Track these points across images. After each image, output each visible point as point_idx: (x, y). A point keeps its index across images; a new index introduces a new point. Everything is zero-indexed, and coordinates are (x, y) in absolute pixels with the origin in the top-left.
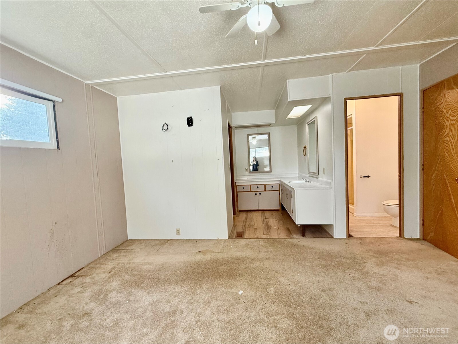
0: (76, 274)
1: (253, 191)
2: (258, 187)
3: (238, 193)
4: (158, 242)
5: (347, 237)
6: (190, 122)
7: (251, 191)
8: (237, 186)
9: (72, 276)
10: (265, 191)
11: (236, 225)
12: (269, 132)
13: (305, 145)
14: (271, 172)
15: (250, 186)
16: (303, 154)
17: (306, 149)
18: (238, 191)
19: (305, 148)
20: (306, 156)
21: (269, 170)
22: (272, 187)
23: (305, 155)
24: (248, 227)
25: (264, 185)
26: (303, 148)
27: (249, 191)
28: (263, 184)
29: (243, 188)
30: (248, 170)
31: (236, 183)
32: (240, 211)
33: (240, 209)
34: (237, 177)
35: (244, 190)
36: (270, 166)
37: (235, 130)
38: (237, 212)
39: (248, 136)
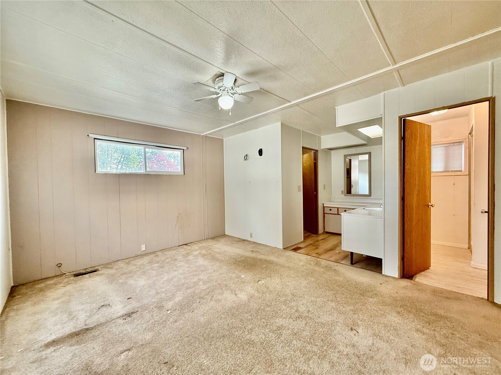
0: (188, 244)
2: (345, 211)
3: (325, 214)
4: (238, 239)
5: (399, 277)
6: (260, 152)
9: (186, 244)
12: (369, 152)
14: (370, 196)
15: (338, 208)
21: (368, 194)
27: (337, 213)
29: (330, 210)
30: (343, 192)
31: (323, 204)
32: (327, 233)
33: (326, 230)
34: (331, 198)
35: (331, 212)
36: (370, 189)
37: (332, 152)
38: (323, 233)
39: (345, 157)
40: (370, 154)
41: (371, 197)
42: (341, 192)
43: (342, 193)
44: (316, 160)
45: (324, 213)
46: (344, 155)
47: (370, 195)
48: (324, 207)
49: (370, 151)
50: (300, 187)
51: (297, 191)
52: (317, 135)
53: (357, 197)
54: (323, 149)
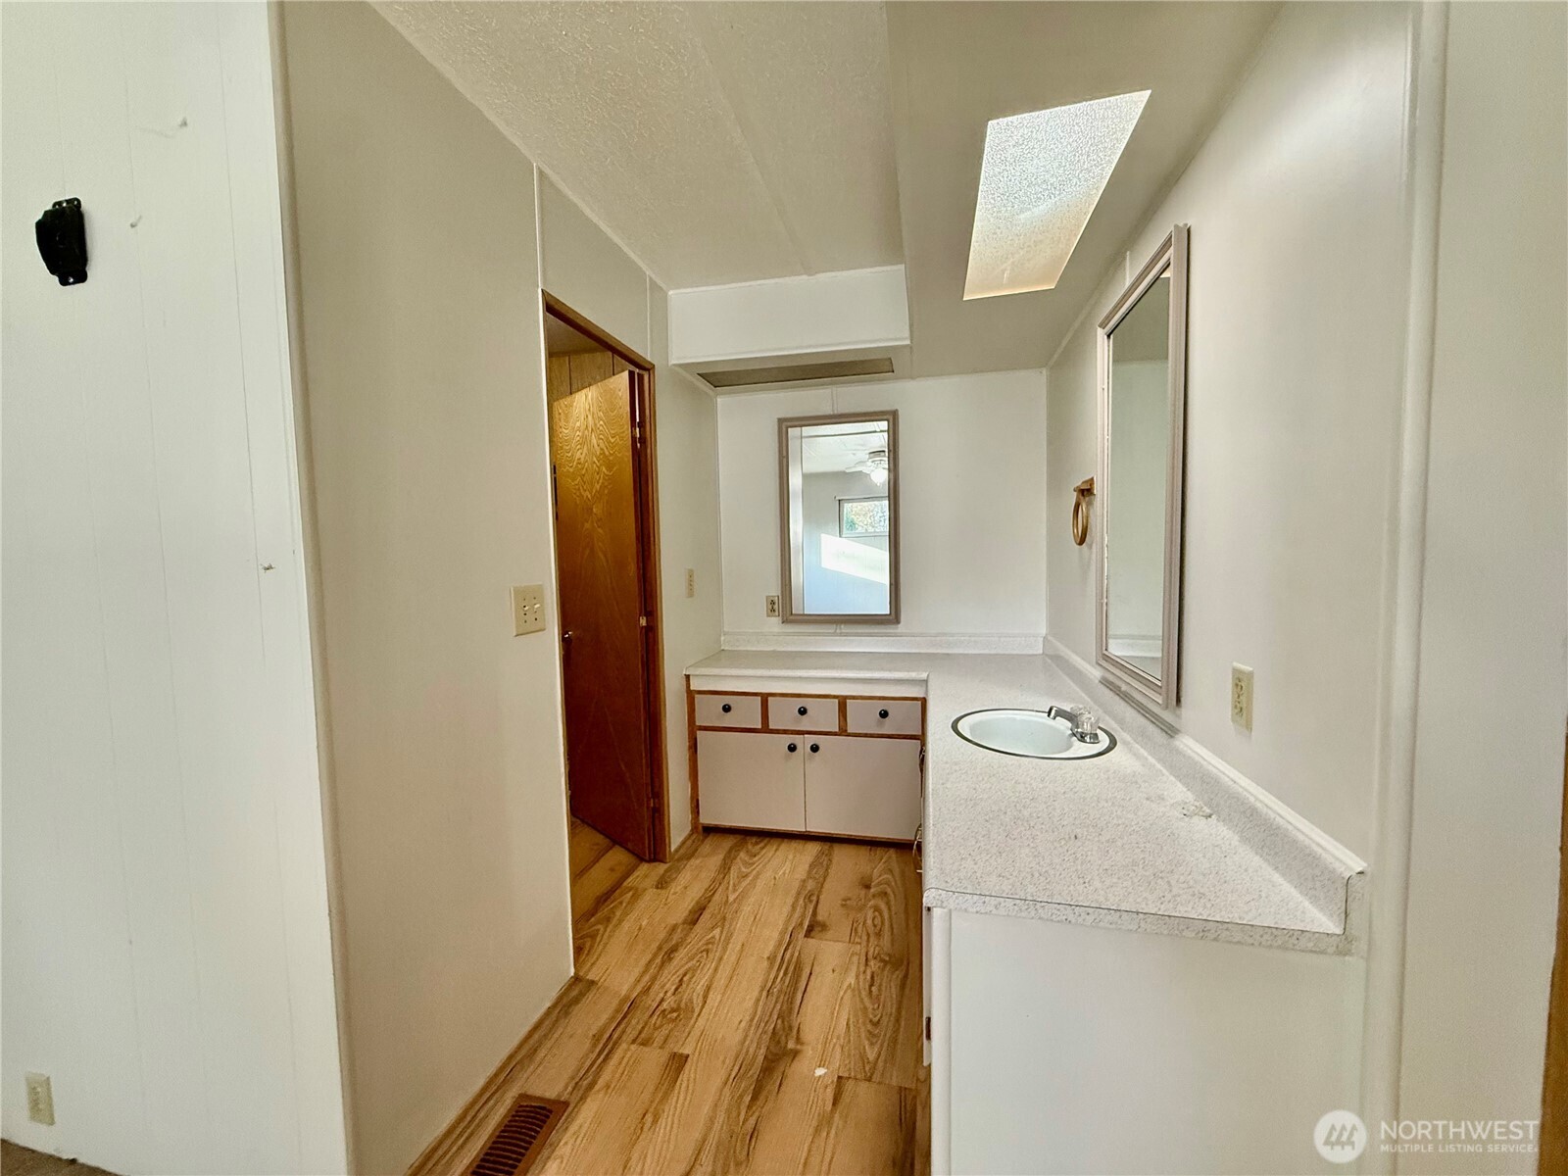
1: (777, 732)
2: (803, 711)
3: (700, 734)
7: (766, 729)
8: (696, 696)
10: (843, 731)
11: (592, 983)
12: (889, 408)
13: (1088, 477)
14: (897, 620)
15: (765, 698)
16: (1069, 535)
17: (1090, 504)
18: (698, 723)
19: (1086, 491)
20: (1090, 547)
21: (887, 611)
22: (884, 714)
23: (1082, 542)
24: (634, 1042)
25: (837, 701)
26: (1075, 493)
27: (759, 726)
28: (835, 697)
29: (727, 709)
30: (776, 607)
31: (688, 677)
32: (710, 830)
33: (706, 819)
34: (722, 638)
35: (728, 720)
36: (893, 587)
37: (719, 400)
38: (690, 835)
39: (784, 429)
40: (892, 417)
41: (901, 628)
42: (764, 607)
43: (773, 610)
44: (642, 425)
45: (693, 729)
46: (781, 421)
47: (894, 617)
48: (691, 695)
49: (894, 408)
50: (535, 601)
51: (515, 634)
52: (644, 269)
53: (840, 629)
54: (680, 365)
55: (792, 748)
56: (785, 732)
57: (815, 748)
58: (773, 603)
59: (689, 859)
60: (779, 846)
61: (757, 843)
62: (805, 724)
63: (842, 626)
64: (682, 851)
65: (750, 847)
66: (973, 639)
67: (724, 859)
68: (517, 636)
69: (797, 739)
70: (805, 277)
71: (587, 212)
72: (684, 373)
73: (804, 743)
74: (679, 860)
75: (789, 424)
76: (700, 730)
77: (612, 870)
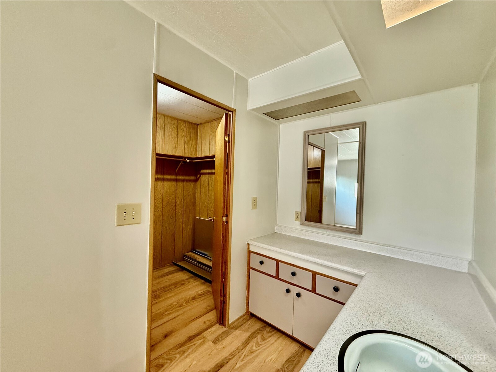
1: (282, 280)
2: (294, 274)
3: (252, 271)
7: (277, 277)
8: (251, 253)
10: (313, 290)
14: (360, 233)
15: (278, 262)
18: (251, 266)
22: (336, 289)
25: (312, 273)
28: (311, 271)
29: (262, 262)
31: (249, 244)
32: (253, 316)
33: (251, 310)
34: (276, 227)
35: (261, 268)
36: (358, 215)
37: (282, 126)
38: (244, 316)
39: (307, 136)
40: (362, 126)
41: (362, 237)
42: (294, 216)
43: (298, 218)
44: (229, 135)
45: (249, 268)
46: (305, 132)
47: (358, 230)
48: (249, 253)
49: (363, 120)
50: (133, 210)
51: (116, 225)
52: (233, 70)
53: (329, 232)
54: (253, 110)
55: (288, 291)
56: (286, 282)
57: (299, 295)
58: (298, 215)
59: (236, 329)
60: (278, 338)
61: (270, 332)
62: (294, 280)
63: (330, 231)
64: (236, 324)
65: (265, 332)
66: (409, 252)
67: (249, 337)
68: (117, 226)
69: (291, 287)
70: (305, 57)
71: (188, 40)
72: (255, 113)
73: (295, 290)
74: (232, 328)
75: (310, 133)
76: (252, 269)
77: (205, 322)
